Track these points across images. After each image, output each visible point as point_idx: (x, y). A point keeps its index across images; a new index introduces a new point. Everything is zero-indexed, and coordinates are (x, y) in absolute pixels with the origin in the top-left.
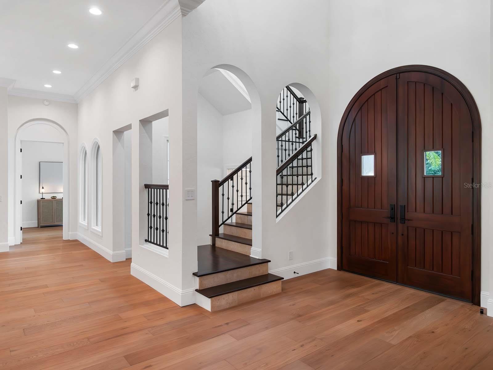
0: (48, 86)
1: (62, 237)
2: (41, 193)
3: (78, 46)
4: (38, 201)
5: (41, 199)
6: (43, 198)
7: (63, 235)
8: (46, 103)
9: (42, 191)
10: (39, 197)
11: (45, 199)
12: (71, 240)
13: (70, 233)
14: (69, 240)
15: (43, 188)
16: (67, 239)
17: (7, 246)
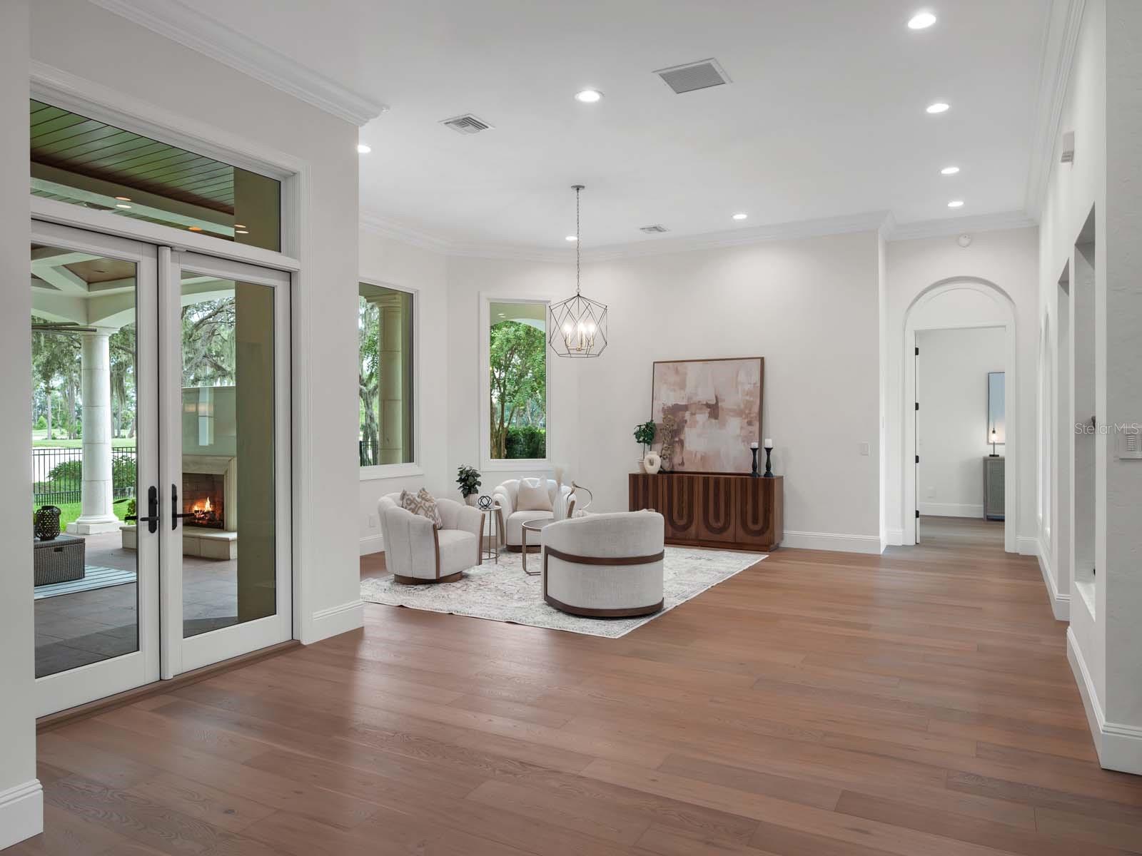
0: (956, 204)
1: (1003, 545)
2: (991, 444)
3: (949, 104)
4: (985, 460)
5: (991, 456)
6: (994, 456)
7: (1004, 540)
8: (964, 241)
9: (993, 438)
10: (988, 451)
11: (998, 456)
12: (1021, 553)
13: (1020, 538)
14: (1018, 554)
15: (994, 432)
16: (1012, 551)
17: (878, 543)
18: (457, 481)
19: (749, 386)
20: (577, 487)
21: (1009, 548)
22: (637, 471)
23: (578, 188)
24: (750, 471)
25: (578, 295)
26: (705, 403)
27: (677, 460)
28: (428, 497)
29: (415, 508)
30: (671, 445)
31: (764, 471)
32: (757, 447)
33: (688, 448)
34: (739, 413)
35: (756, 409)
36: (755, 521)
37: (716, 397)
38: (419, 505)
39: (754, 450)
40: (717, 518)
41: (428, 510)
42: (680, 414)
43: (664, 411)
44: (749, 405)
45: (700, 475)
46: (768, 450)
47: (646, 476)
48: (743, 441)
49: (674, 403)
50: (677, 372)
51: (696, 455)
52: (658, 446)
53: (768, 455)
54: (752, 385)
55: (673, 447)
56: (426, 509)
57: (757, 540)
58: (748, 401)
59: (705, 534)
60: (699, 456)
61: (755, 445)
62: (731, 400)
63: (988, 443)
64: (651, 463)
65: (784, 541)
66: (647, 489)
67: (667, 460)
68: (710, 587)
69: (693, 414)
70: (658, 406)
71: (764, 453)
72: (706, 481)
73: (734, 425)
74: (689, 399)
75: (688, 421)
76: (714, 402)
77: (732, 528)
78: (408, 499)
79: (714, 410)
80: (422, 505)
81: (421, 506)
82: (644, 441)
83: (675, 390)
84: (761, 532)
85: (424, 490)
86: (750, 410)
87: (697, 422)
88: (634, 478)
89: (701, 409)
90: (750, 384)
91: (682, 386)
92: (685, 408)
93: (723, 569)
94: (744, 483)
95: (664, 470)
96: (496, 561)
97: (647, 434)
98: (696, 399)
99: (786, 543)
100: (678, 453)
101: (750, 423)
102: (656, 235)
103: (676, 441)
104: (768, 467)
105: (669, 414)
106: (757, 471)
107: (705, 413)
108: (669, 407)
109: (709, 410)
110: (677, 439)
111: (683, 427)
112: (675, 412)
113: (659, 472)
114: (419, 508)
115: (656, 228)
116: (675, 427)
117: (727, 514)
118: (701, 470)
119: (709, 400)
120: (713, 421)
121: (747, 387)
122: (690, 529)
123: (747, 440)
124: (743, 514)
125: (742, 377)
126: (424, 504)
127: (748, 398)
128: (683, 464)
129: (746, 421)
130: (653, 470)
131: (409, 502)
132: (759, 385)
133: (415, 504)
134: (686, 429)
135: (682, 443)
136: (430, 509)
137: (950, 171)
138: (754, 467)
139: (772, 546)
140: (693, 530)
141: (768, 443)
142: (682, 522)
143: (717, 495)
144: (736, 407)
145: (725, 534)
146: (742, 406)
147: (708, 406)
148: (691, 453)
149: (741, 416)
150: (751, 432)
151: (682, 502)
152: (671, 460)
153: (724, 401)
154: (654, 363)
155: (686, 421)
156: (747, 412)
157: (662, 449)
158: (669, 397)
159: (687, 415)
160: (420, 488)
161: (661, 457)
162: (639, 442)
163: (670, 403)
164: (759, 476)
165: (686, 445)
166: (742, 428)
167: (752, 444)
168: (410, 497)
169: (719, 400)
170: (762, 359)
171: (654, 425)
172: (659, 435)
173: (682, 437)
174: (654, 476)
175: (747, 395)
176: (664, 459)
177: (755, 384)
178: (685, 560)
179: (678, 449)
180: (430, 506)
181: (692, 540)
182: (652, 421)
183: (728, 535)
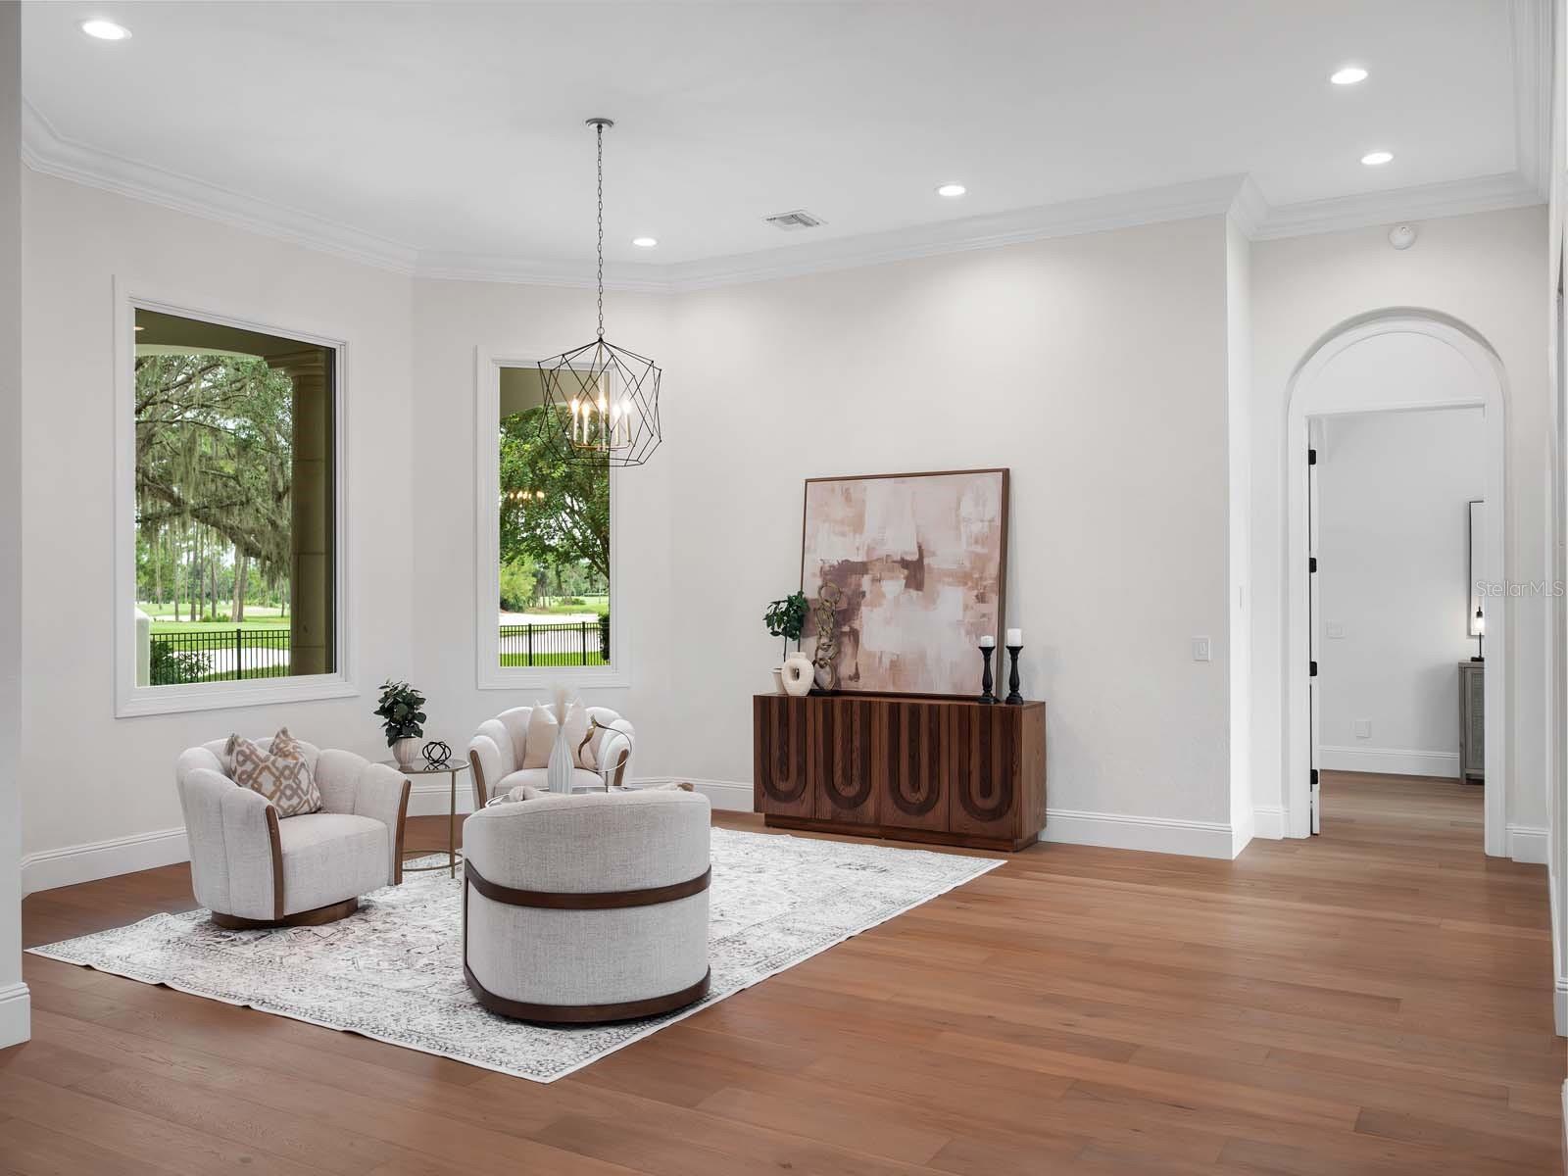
0: (1377, 158)
1: (1481, 839)
2: (1473, 637)
4: (1462, 668)
5: (1473, 659)
6: (1479, 660)
8: (1401, 237)
9: (1477, 625)
10: (1469, 650)
12: (1515, 860)
13: (1514, 827)
14: (1508, 860)
15: (1479, 614)
16: (1499, 854)
17: (1226, 836)
18: (376, 713)
19: (980, 524)
20: (600, 726)
21: (1493, 847)
22: (771, 689)
23: (600, 123)
24: (980, 692)
25: (601, 340)
26: (899, 558)
27: (846, 669)
28: (290, 748)
29: (254, 769)
30: (836, 638)
31: (1006, 692)
32: (991, 645)
33: (866, 646)
34: (963, 578)
35: (993, 569)
36: (986, 791)
37: (920, 548)
38: (262, 765)
39: (987, 651)
40: (915, 786)
41: (282, 773)
42: (853, 579)
43: (823, 573)
44: (980, 560)
45: (883, 700)
46: (1015, 651)
47: (784, 700)
48: (968, 633)
49: (844, 559)
50: (848, 498)
51: (880, 658)
52: (811, 643)
53: (1014, 660)
54: (987, 524)
55: (839, 645)
56: (277, 774)
57: (989, 828)
58: (977, 555)
59: (893, 815)
60: (886, 662)
61: (989, 641)
62: (948, 553)
63: (1469, 633)
64: (796, 674)
65: (1047, 830)
66: (787, 725)
67: (828, 669)
68: (843, 939)
69: (876, 580)
70: (813, 566)
71: (1007, 655)
72: (895, 710)
73: (952, 602)
74: (870, 550)
75: (868, 595)
76: (915, 557)
77: (941, 806)
78: (241, 752)
79: (915, 572)
80: (269, 764)
81: (267, 768)
82: (787, 633)
83: (843, 534)
84: (996, 814)
85: (284, 732)
86: (982, 572)
87: (883, 596)
88: (762, 704)
89: (891, 570)
90: (982, 521)
91: (858, 525)
92: (862, 568)
93: (897, 894)
94: (964, 714)
95: (821, 688)
96: (453, 874)
97: (792, 619)
98: (881, 552)
99: (1050, 835)
100: (849, 656)
101: (981, 598)
102: (799, 232)
103: (845, 632)
104: (1014, 684)
105: (831, 581)
106: (993, 692)
107: (898, 578)
108: (832, 566)
109: (906, 572)
110: (846, 629)
111: (859, 605)
112: (843, 577)
113: (812, 693)
114: (260, 773)
115: (794, 219)
116: (843, 605)
117: (934, 776)
118: (891, 689)
119: (906, 553)
120: (913, 593)
121: (977, 528)
122: (866, 803)
123: (977, 630)
124: (964, 777)
125: (967, 508)
126: (273, 763)
127: (979, 549)
128: (856, 676)
129: (975, 592)
130: (799, 688)
131: (241, 758)
132: (998, 522)
133: (254, 763)
134: (864, 610)
135: (855, 635)
136: (287, 772)
137: (1350, 75)
138: (987, 685)
139: (1019, 841)
140: (870, 805)
141: (1014, 637)
142: (850, 791)
143: (914, 741)
144: (955, 567)
145: (930, 815)
146: (967, 564)
147: (904, 564)
148: (870, 655)
149: (966, 584)
150: (984, 615)
151: (851, 752)
152: (835, 669)
153: (934, 554)
154: (807, 481)
155: (863, 594)
156: (976, 576)
157: (818, 648)
158: (835, 549)
159: (866, 582)
160: (279, 729)
161: (814, 663)
162: (775, 634)
163: (835, 559)
164: (997, 701)
165: (864, 639)
166: (966, 608)
167: (983, 638)
168: (244, 748)
169: (925, 553)
170: (1006, 473)
171: (805, 600)
172: (814, 620)
173: (856, 625)
174: (800, 701)
175: (976, 542)
176: (822, 667)
177: (991, 521)
178: (833, 872)
179: (848, 649)
180: (286, 767)
181: (868, 826)
182: (801, 593)
183: (935, 819)
